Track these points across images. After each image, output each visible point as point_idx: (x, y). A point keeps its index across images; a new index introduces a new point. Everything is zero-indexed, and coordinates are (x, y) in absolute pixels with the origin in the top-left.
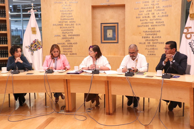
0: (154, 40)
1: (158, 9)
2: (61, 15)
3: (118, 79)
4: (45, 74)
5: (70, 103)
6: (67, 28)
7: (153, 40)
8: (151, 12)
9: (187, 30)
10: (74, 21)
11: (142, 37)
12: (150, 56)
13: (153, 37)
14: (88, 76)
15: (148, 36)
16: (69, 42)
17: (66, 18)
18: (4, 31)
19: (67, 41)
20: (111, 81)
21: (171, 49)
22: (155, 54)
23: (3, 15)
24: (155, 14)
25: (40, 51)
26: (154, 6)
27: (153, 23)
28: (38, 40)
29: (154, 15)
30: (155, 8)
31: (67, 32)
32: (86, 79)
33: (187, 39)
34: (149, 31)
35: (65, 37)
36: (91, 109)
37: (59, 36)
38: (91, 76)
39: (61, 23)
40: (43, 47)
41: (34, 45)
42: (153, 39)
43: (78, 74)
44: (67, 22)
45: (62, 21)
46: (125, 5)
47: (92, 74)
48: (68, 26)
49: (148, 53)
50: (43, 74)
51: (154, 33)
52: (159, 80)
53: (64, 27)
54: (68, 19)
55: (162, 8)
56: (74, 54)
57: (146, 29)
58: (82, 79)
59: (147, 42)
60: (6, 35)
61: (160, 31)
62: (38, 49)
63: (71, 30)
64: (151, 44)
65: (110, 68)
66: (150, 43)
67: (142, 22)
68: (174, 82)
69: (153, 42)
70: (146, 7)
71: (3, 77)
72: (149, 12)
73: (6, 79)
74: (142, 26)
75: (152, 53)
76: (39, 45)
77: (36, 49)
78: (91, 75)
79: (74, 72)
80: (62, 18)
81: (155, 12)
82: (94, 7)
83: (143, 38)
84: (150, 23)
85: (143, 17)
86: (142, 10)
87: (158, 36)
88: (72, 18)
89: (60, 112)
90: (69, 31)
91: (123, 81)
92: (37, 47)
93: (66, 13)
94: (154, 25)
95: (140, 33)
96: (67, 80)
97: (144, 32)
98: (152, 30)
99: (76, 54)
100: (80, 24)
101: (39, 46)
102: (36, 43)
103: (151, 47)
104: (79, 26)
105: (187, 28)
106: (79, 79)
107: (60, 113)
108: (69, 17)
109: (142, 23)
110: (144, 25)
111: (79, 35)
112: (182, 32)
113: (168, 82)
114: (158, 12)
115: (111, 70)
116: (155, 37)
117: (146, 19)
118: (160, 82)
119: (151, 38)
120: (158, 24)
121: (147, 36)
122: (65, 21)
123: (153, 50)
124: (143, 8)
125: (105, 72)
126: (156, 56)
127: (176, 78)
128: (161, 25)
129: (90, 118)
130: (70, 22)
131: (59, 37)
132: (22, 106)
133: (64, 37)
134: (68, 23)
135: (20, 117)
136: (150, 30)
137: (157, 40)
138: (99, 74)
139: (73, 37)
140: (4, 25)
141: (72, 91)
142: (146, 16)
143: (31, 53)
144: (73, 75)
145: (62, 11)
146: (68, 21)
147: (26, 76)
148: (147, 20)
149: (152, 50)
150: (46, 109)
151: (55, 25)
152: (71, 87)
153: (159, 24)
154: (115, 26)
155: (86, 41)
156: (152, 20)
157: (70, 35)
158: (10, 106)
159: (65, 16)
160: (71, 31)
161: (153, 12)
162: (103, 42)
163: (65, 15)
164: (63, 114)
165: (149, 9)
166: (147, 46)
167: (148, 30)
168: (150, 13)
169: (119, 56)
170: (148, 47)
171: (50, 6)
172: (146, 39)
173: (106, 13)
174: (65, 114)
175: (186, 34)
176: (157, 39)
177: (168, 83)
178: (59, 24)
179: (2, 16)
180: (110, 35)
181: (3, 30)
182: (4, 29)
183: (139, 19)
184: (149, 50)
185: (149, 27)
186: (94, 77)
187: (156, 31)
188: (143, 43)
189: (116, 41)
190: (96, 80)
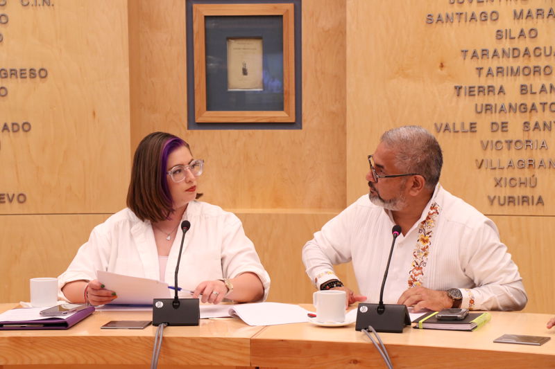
0: (533, 107)
3: (325, 355)
7: (523, 108)
11: (453, 91)
12: (507, 209)
13: (524, 90)
14: (130, 338)
15: (497, 82)
22: (540, 201)
34: (500, 52)
38: (151, 339)
42: (529, 100)
43: (64, 325)
47: (151, 327)
49: (493, 192)
51: (533, 62)
56: (11, 201)
57: (483, 36)
58: (90, 362)
59: (484, 122)
64: (515, 132)
66: (504, 125)
69: (526, 117)
74: (456, 20)
75: (519, 192)
78: (150, 331)
79: (31, 313)
83: (458, 94)
91: (355, 366)
94: (534, 13)
95: (442, 66)
97: (470, 54)
98: (522, 45)
99: (22, 198)
100: (46, 2)
103: (515, 156)
104: (44, 11)
106: (70, 361)
109: (457, 1)
110: (469, 8)
111: (43, 74)
116: (537, 89)
119: (512, 97)
121: (485, 82)
123: (526, 173)
125: (234, 317)
126: (548, 208)
136: (506, 45)
137: (553, 107)
138: (197, 324)
144: (29, 338)
149: (517, 174)
154: (281, 16)
155: (94, 114)
162: (199, 120)
166: (485, 148)
167: (491, 44)
169: (307, 212)
170: (491, 155)
172: (481, 100)
176: (550, 98)
180: (245, 72)
184: (498, 174)
185: (499, 25)
186: (171, 346)
187: (542, 51)
188: (463, 124)
189: (289, 114)
190: (183, 363)
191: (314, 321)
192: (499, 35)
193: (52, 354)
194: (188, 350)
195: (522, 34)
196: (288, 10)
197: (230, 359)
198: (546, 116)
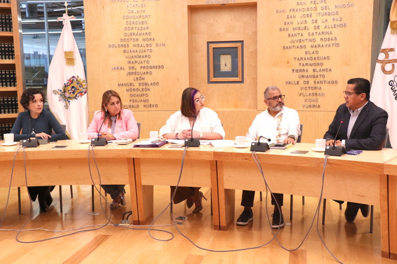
0: (317, 76)
1: (324, 11)
2: (125, 26)
3: (236, 157)
4: (91, 148)
5: (141, 207)
6: (137, 51)
7: (314, 76)
8: (311, 19)
9: (386, 55)
10: (152, 37)
11: (291, 71)
12: (308, 109)
13: (314, 70)
14: (176, 151)
15: (305, 68)
16: (142, 81)
17: (135, 31)
18: (9, 59)
19: (137, 78)
20: (222, 161)
21: (356, 93)
22: (319, 106)
23: (6, 27)
24: (319, 23)
25: (83, 99)
26: (317, 6)
27: (314, 40)
28: (78, 77)
29: (317, 25)
30: (319, 10)
31: (138, 59)
32: (172, 157)
33: (385, 73)
34: (306, 58)
35: (134, 71)
36: (185, 218)
37: (121, 68)
38: (182, 151)
39: (126, 43)
40: (88, 91)
41: (69, 88)
42: (316, 74)
43: (157, 146)
44: (137, 40)
45: (127, 39)
46: (256, 3)
47: (184, 147)
48: (141, 48)
49: (304, 103)
50: (87, 147)
51: (317, 62)
52: (318, 159)
53: (131, 51)
54: (140, 34)
55: (332, 9)
56: (153, 107)
57: (301, 53)
58: (164, 158)
59: (301, 81)
60: (13, 67)
61: (328, 58)
62: (78, 96)
63: (146, 56)
64: (311, 84)
65: (223, 134)
66: (308, 82)
67: (291, 38)
68: (348, 163)
69: (315, 79)
70: (300, 7)
71: (6, 154)
72: (306, 19)
73: (12, 158)
74: (292, 48)
75: (312, 103)
76: (80, 87)
77: (74, 95)
78: (183, 149)
79: (149, 142)
80: (128, 32)
81: (320, 19)
82: (192, 9)
83: (293, 72)
84: (308, 41)
85: (294, 29)
86: (292, 14)
87: (324, 67)
88: (148, 31)
89: (122, 223)
90: (142, 59)
91: (246, 160)
92: (77, 92)
93: (135, 20)
94: (317, 46)
95: (288, 63)
96: (134, 159)
97: (297, 59)
98: (313, 56)
99: (156, 106)
100: (164, 45)
101: (81, 89)
102: (75, 84)
103: (311, 92)
104: (163, 48)
105: (386, 51)
106: (158, 157)
107: (120, 226)
108: (141, 30)
109: (293, 42)
110: (297, 44)
111: (162, 67)
112: (374, 60)
113: (336, 162)
114: (325, 18)
115: (226, 139)
116: (318, 70)
117: (300, 32)
118: (320, 163)
119: (311, 73)
120: (324, 43)
121: (302, 68)
122: (133, 37)
123: (315, 97)
124: (294, 10)
125: (211, 144)
126: (321, 109)
127: (354, 154)
128: (331, 45)
129: (180, 236)
130: (144, 40)
131: (122, 72)
132: (45, 211)
133: (131, 71)
134: (140, 42)
135: (41, 234)
136: (308, 56)
137: (324, 76)
138: (198, 147)
139: (149, 70)
140: (8, 47)
141: (145, 181)
142: (300, 26)
143: (64, 104)
144: (146, 150)
145: (128, 17)
146: (141, 38)
147: (53, 151)
148: (302, 35)
149: (312, 97)
150: (94, 218)
151: (114, 46)
152: (142, 174)
153: (327, 43)
154: (237, 47)
155: (178, 79)
156: (313, 34)
157: (144, 67)
158: (22, 213)
159: (132, 28)
160: (146, 59)
161: (314, 18)
162: (211, 81)
163: (134, 26)
164: (127, 228)
165: (306, 13)
166: (302, 89)
167: (304, 56)
168: (309, 20)
169: (245, 110)
170: (304, 91)
171: (103, 8)
172: (301, 74)
173: (217, 21)
174: (130, 227)
175: (384, 63)
176: (322, 73)
177: (335, 166)
178: (121, 43)
179: (4, 29)
180: (226, 65)
181: (7, 56)
182: (9, 55)
183: (286, 33)
184: (306, 97)
185: (306, 50)
186: (189, 153)
187: (320, 58)
188: (295, 82)
189: (239, 78)
190: (193, 159)
191: (236, 146)
192: (306, 53)
193: (153, 155)
194: (194, 155)
195: (313, 52)
196: (239, 45)
197: (207, 158)
198: (321, 79)
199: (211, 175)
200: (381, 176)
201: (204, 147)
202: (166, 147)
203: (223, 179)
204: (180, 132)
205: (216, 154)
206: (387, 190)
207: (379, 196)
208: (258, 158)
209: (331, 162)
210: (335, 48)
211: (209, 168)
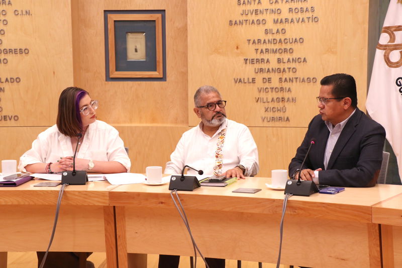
0: (284, 70)
3: (147, 200)
7: (279, 71)
9: (391, 37)
11: (243, 61)
12: (271, 124)
13: (279, 61)
14: (47, 191)
15: (265, 56)
20: (124, 207)
21: (335, 99)
22: (288, 119)
27: (279, 11)
33: (390, 66)
34: (267, 41)
38: (58, 192)
42: (282, 66)
43: (14, 185)
47: (61, 186)
49: (264, 114)
51: (284, 46)
52: (274, 200)
56: (10, 119)
57: (258, 32)
58: (27, 203)
59: (259, 77)
61: (301, 40)
64: (275, 83)
65: (128, 164)
66: (269, 79)
67: (243, 8)
68: (318, 207)
69: (280, 75)
74: (244, 24)
75: (277, 115)
78: (58, 188)
83: (246, 63)
84: (268, 12)
87: (295, 55)
91: (161, 205)
94: (284, 21)
95: (237, 48)
97: (251, 42)
98: (278, 37)
99: (16, 118)
100: (28, 13)
103: (275, 95)
104: (26, 18)
105: (390, 31)
106: (15, 203)
109: (244, 13)
110: (251, 18)
111: (26, 51)
112: (373, 45)
113: (301, 206)
115: (131, 172)
116: (286, 60)
118: (277, 206)
119: (274, 64)
120: (295, 16)
121: (259, 56)
123: (281, 105)
125: (106, 180)
126: (292, 123)
127: (331, 193)
128: (306, 20)
136: (270, 37)
137: (294, 70)
138: (85, 184)
139: (3, 56)
148: (259, 2)
149: (276, 105)
153: (300, 16)
154: (155, 21)
155: (54, 73)
156: (276, 2)
162: (111, 76)
166: (260, 91)
167: (262, 36)
169: (169, 125)
170: (263, 95)
172: (258, 66)
175: (387, 49)
176: (292, 65)
177: (301, 212)
180: (136, 51)
184: (266, 105)
185: (266, 27)
186: (69, 195)
187: (288, 41)
188: (248, 79)
189: (159, 72)
190: (75, 204)
191: (146, 182)
192: (266, 32)
193: (6, 199)
194: (76, 197)
195: (278, 31)
196: (158, 18)
197: (99, 202)
198: (290, 75)
199: (106, 230)
200: (371, 226)
201: (95, 184)
202: (30, 186)
203: (125, 237)
204: (54, 162)
205: (113, 195)
206: (379, 249)
207: (368, 259)
208: (181, 200)
209: (294, 205)
210: (311, 24)
211: (103, 220)
